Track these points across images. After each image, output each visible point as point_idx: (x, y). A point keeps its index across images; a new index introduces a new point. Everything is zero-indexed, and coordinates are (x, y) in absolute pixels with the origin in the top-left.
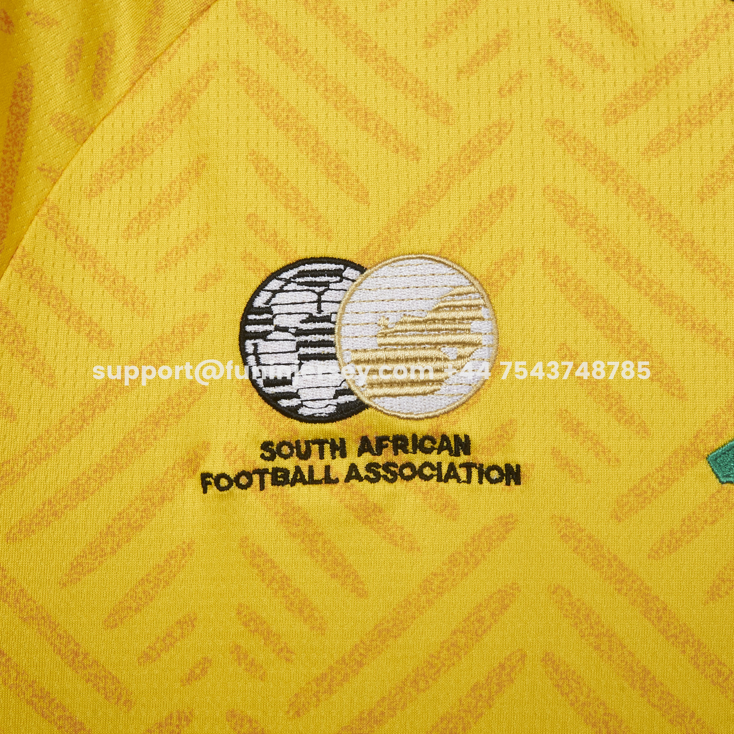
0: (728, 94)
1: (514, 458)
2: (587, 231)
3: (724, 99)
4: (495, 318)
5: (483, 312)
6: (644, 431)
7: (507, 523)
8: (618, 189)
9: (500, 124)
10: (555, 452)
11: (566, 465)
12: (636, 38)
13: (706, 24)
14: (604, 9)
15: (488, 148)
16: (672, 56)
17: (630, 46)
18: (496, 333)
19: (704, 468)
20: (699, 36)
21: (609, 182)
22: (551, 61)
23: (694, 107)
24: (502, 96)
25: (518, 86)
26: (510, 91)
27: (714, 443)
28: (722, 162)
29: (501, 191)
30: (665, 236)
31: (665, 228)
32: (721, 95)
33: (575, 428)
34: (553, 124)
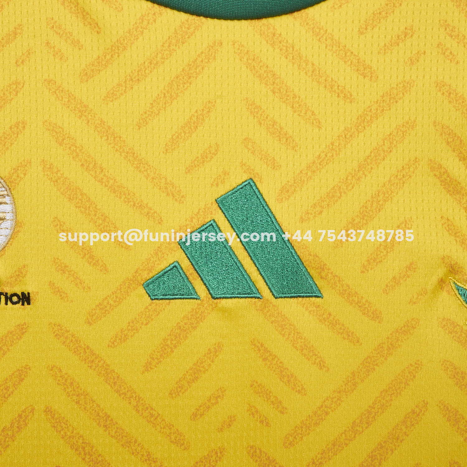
0: (155, 62)
1: (27, 289)
2: (70, 148)
3: (153, 65)
4: (14, 203)
5: (7, 199)
6: (105, 269)
7: (22, 329)
8: (88, 122)
9: (17, 83)
10: (51, 284)
11: (58, 292)
12: (99, 28)
13: (142, 19)
14: (80, 11)
15: (9, 98)
16: (122, 39)
17: (96, 33)
18: (15, 212)
19: (141, 291)
20: (137, 27)
21: (83, 118)
22: (48, 43)
23: (135, 70)
24: (18, 66)
25: (28, 59)
26: (23, 62)
27: (146, 276)
28: (152, 104)
29: (18, 123)
30: (117, 150)
31: (117, 145)
32: (151, 63)
33: (63, 269)
34: (49, 82)
